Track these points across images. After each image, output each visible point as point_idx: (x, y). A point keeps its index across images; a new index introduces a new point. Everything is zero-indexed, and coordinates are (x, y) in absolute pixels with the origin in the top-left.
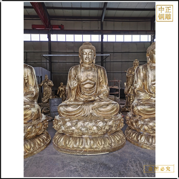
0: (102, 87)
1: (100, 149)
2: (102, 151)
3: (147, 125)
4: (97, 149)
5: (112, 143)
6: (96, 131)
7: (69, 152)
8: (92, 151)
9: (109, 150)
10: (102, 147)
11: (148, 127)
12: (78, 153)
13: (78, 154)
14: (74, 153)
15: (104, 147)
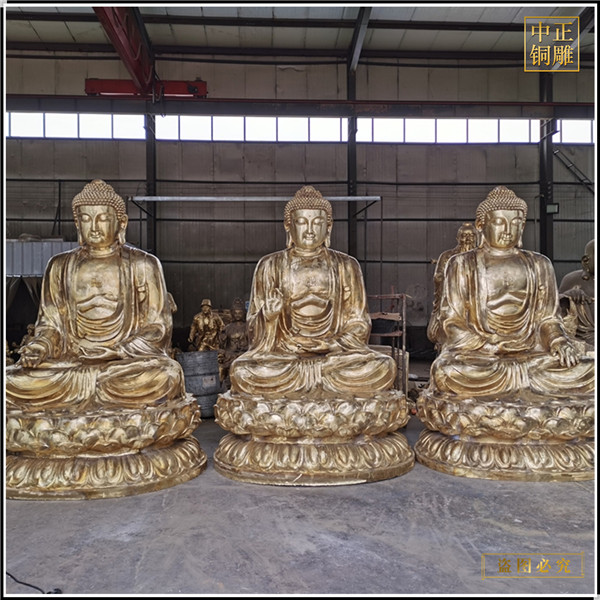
0: (349, 313)
1: (344, 471)
2: (348, 477)
3: (466, 414)
4: (337, 471)
5: (374, 460)
6: (334, 427)
7: (263, 480)
8: (324, 474)
9: (367, 475)
10: (349, 466)
11: (469, 418)
12: (288, 480)
13: (287, 483)
14: (277, 481)
15: (353, 467)
